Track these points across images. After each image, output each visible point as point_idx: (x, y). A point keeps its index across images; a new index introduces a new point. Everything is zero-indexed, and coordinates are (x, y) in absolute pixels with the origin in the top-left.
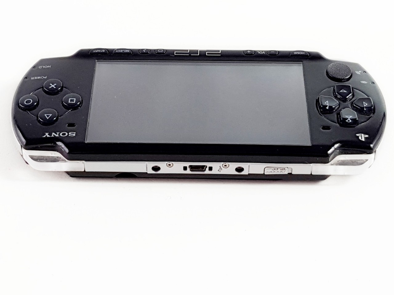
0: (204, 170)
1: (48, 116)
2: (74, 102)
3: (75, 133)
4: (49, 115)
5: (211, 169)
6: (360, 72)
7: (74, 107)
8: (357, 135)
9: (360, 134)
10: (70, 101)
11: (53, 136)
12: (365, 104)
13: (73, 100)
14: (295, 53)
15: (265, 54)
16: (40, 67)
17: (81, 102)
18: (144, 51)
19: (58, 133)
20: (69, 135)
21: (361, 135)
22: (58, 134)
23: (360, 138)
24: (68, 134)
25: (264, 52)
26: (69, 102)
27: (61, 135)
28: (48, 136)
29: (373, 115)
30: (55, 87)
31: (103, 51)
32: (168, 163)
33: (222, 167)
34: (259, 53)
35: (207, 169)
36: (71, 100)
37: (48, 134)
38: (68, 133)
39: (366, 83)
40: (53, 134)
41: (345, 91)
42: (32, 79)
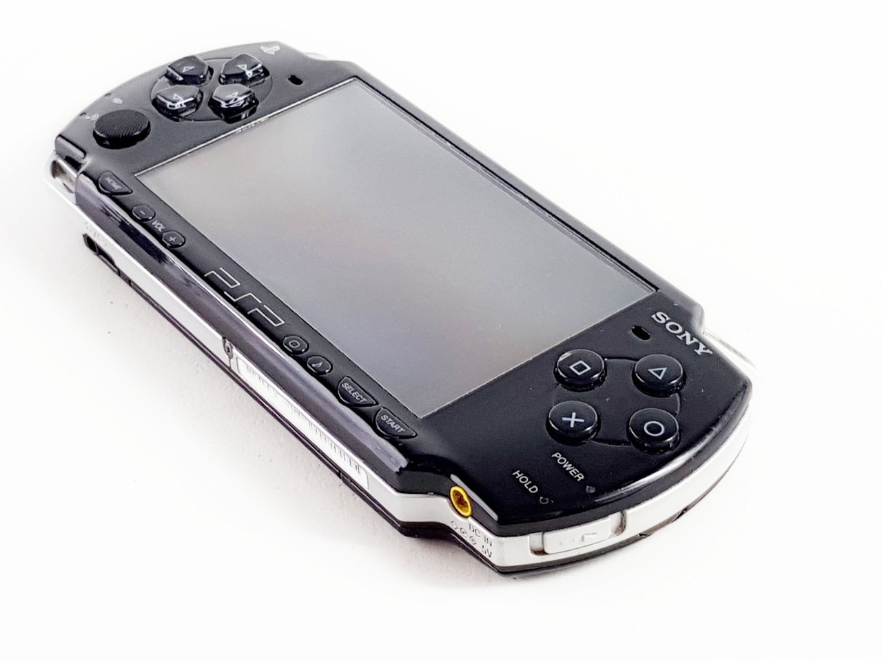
10: (586, 368)
13: (576, 369)
20: (668, 319)
22: (683, 335)
37: (698, 349)
42: (583, 477)
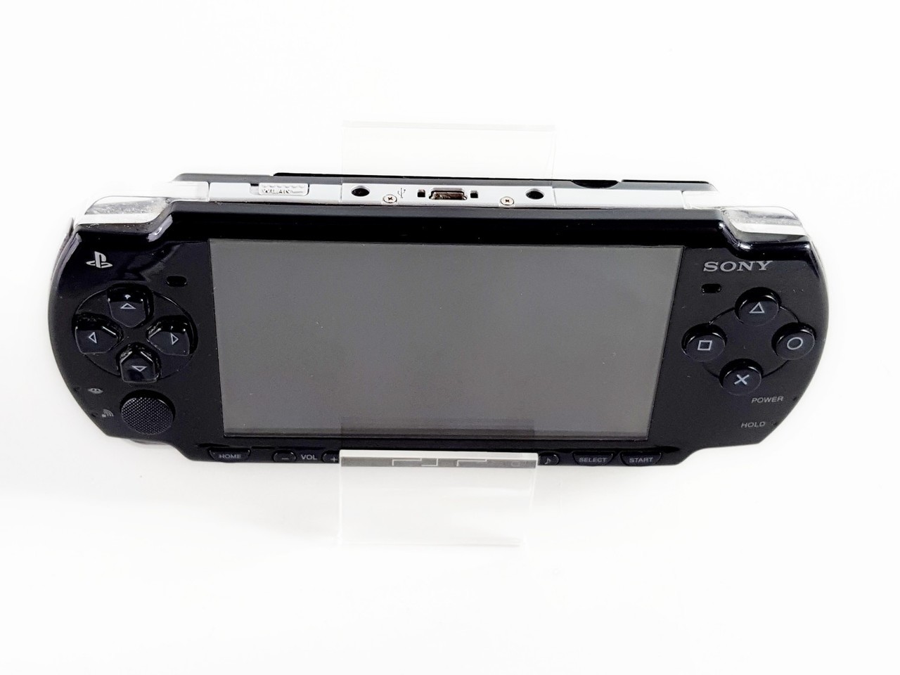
0: (435, 193)
1: (759, 309)
2: (700, 341)
3: (705, 269)
4: (754, 311)
5: (421, 194)
6: (104, 416)
7: (703, 330)
8: (110, 265)
9: (103, 267)
11: (752, 263)
12: (92, 337)
14: (238, 456)
15: (300, 454)
16: (763, 424)
17: (687, 341)
18: (548, 460)
19: (740, 270)
21: (101, 265)
23: (104, 258)
24: (719, 266)
25: (304, 458)
26: (711, 342)
27: (735, 265)
28: (761, 263)
29: (77, 313)
30: (738, 376)
31: (632, 460)
32: (511, 204)
33: (399, 197)
34: (313, 457)
35: (428, 194)
36: (706, 345)
38: (719, 269)
39: (91, 390)
40: (750, 268)
41: (135, 367)
